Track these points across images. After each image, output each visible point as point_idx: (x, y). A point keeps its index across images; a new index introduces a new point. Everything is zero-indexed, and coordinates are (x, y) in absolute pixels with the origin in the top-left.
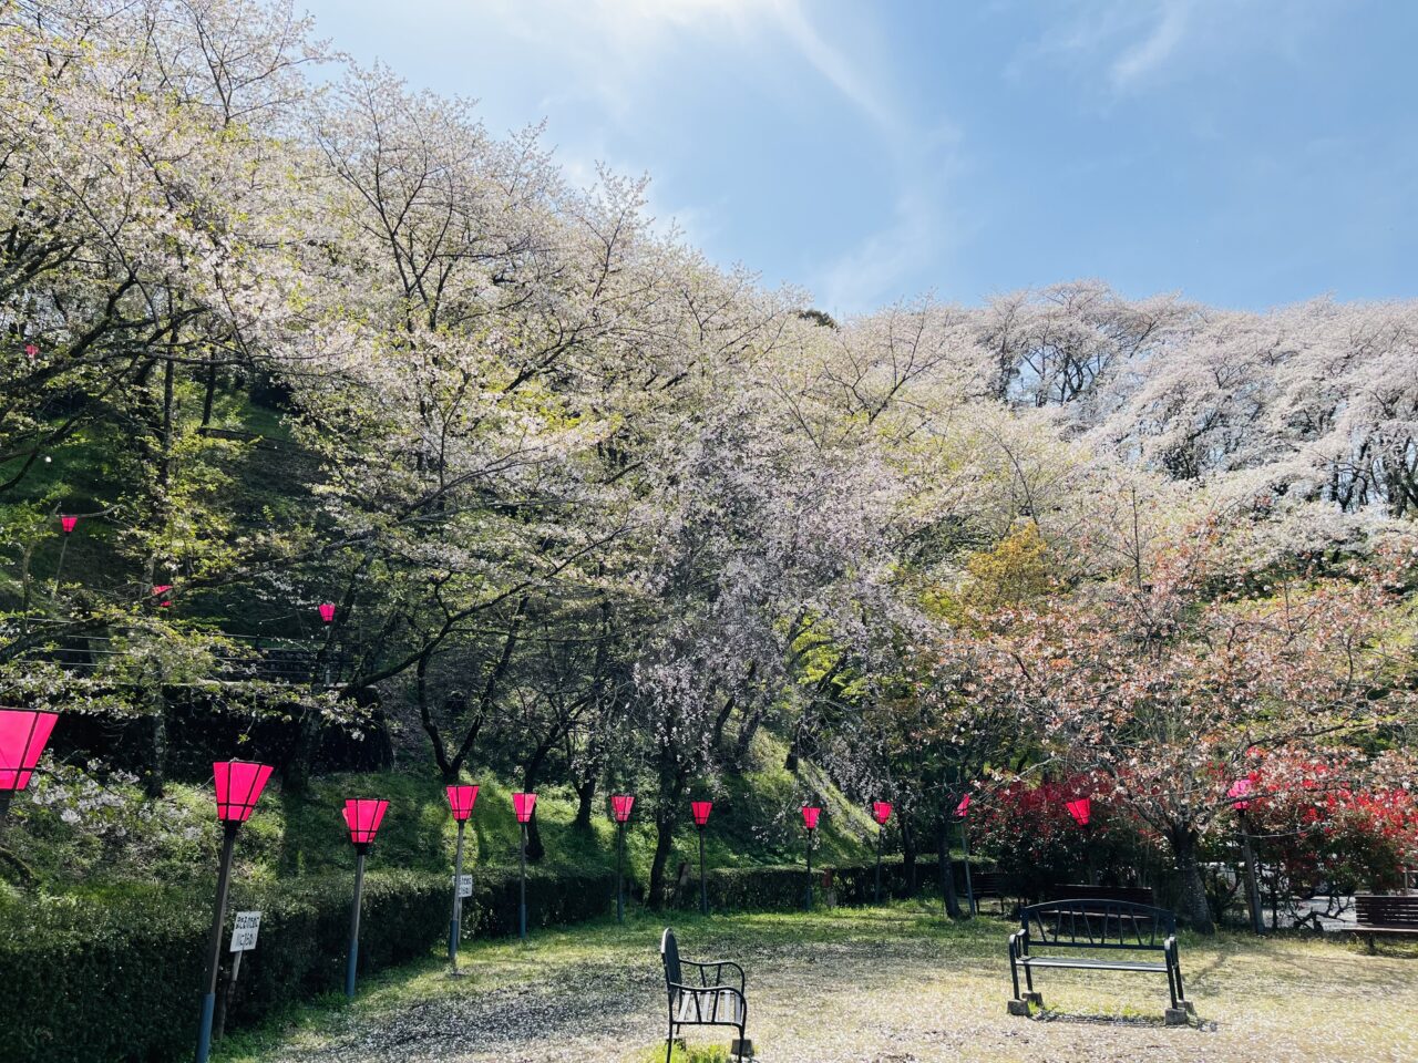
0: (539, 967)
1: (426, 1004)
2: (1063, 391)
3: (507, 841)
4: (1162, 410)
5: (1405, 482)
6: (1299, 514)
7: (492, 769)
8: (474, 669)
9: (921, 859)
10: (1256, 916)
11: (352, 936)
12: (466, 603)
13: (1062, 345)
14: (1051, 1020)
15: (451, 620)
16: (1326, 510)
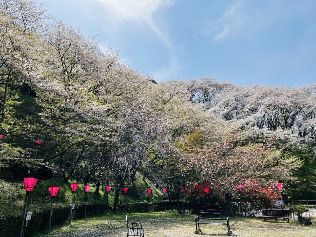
0: (91, 225)
1: (67, 233)
2: (204, 100)
3: (80, 196)
4: (224, 106)
5: (271, 123)
6: (251, 129)
7: (76, 179)
8: (74, 157)
9: (172, 201)
10: (242, 213)
11: (50, 218)
12: (75, 142)
13: (204, 90)
14: (204, 235)
15: (71, 146)
16: (256, 128)
